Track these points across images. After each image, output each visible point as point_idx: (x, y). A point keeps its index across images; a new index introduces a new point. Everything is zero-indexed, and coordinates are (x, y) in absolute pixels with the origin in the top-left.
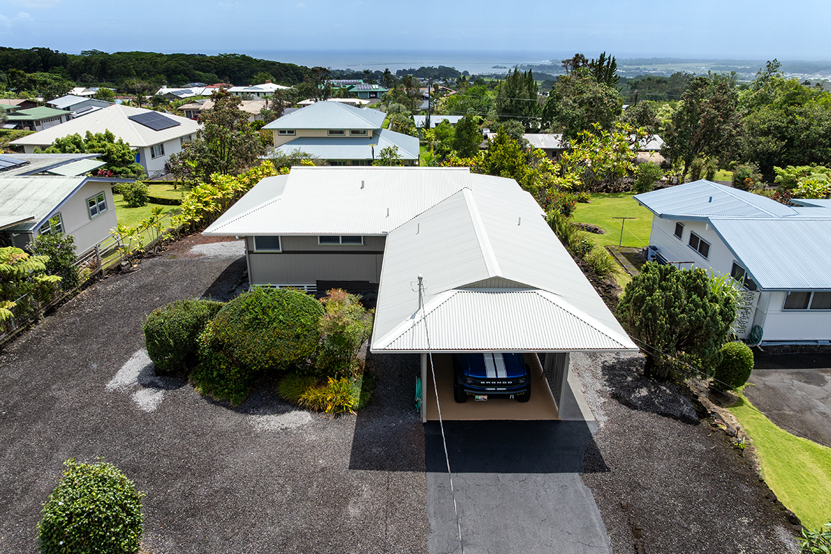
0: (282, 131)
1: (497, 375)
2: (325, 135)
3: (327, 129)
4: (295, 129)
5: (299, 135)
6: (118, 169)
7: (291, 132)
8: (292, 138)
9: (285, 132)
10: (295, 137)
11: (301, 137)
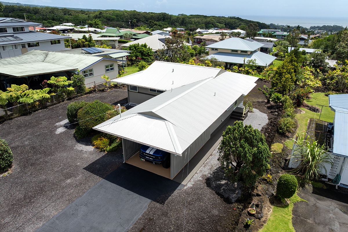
0: (213, 49)
1: (149, 153)
2: (230, 52)
3: (231, 49)
4: (218, 48)
5: (219, 51)
6: (145, 58)
7: (216, 49)
8: (216, 52)
9: (214, 49)
10: (218, 52)
11: (220, 52)
